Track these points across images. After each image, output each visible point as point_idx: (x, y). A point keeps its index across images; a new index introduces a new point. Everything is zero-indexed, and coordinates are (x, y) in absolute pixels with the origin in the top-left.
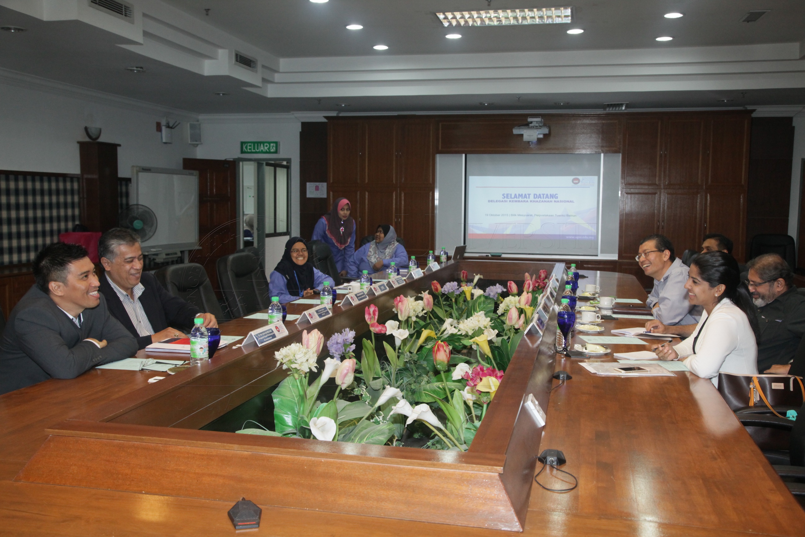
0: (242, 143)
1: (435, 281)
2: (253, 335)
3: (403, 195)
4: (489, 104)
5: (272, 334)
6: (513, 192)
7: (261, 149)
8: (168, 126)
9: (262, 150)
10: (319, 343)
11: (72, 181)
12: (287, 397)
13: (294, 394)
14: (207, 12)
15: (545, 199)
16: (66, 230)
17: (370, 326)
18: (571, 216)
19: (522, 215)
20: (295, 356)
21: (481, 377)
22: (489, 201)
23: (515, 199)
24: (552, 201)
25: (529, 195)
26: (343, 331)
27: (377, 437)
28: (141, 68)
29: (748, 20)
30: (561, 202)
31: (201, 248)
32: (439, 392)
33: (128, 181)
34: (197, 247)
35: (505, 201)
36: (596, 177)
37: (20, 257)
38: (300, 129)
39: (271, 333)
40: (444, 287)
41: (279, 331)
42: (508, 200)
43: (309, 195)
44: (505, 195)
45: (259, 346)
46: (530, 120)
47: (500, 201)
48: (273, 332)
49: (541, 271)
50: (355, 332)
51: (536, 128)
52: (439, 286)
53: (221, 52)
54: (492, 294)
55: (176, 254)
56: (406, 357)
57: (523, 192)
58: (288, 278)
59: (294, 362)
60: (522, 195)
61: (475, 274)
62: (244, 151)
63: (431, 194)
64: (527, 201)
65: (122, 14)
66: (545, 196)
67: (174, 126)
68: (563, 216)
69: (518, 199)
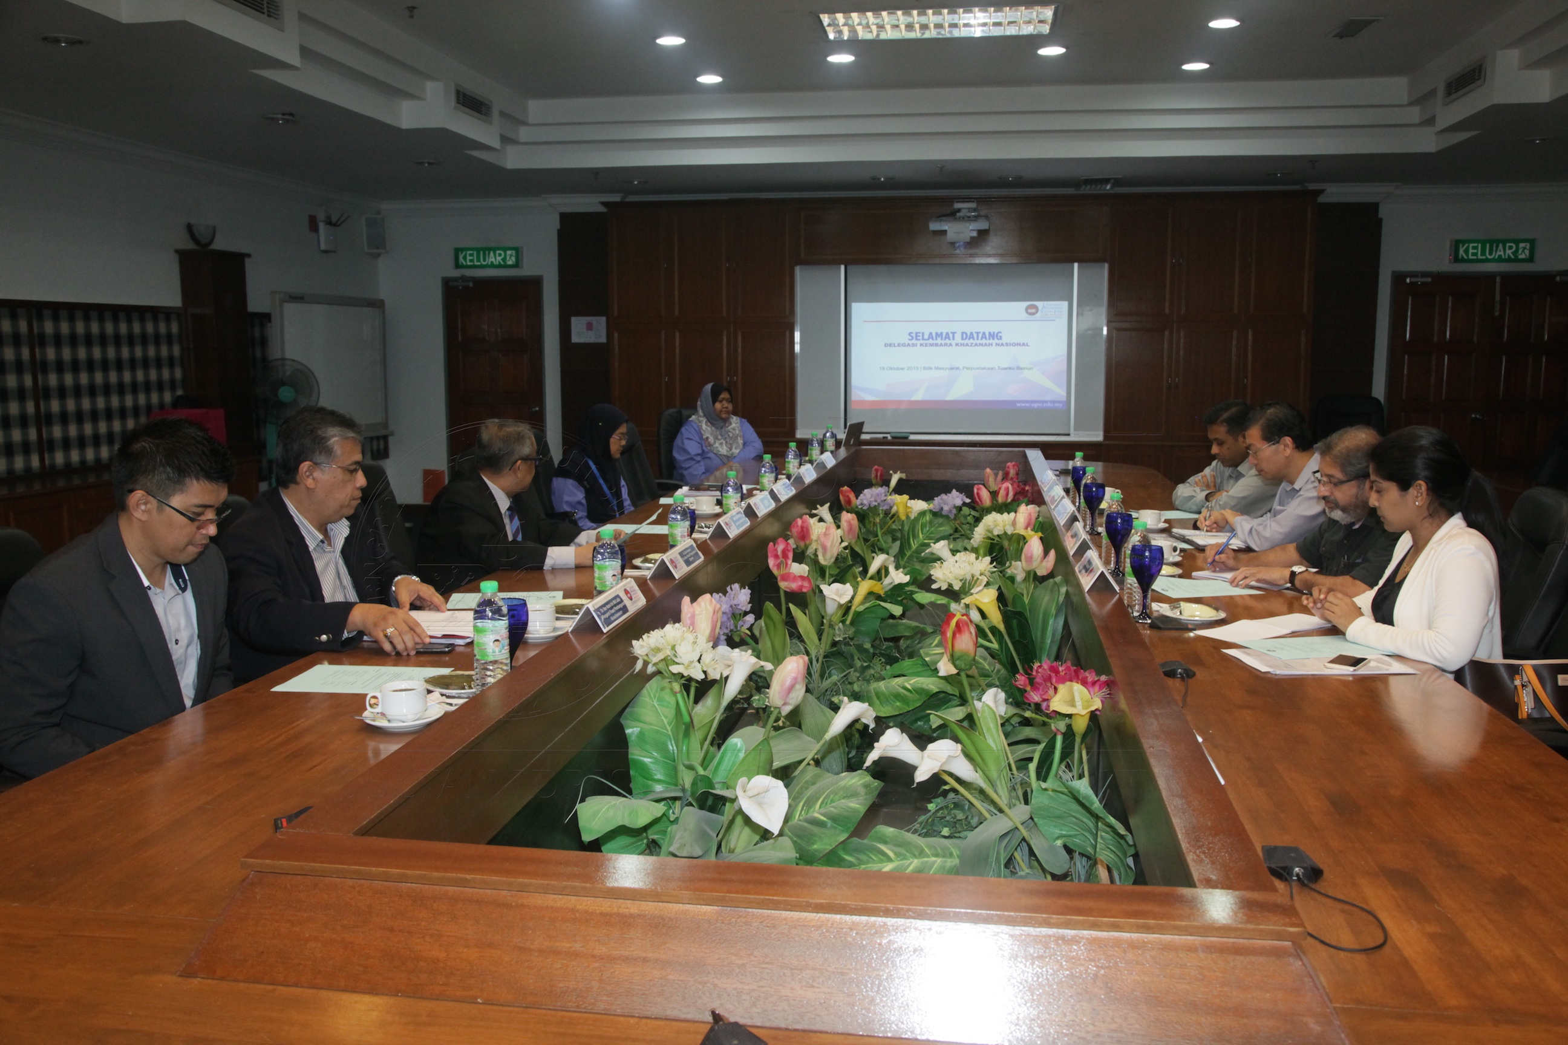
0: (457, 251)
1: (846, 488)
2: (592, 610)
3: (740, 338)
4: (887, 179)
5: (621, 606)
6: (927, 329)
7: (491, 260)
8: (329, 223)
9: (492, 262)
10: (715, 620)
11: (168, 320)
12: (651, 724)
13: (663, 718)
14: (411, 11)
15: (979, 341)
16: (162, 406)
17: (779, 579)
18: (1024, 368)
19: (943, 369)
20: (676, 649)
21: (1056, 685)
22: (886, 345)
23: (931, 341)
24: (992, 345)
25: (954, 333)
26: (728, 589)
27: (843, 801)
28: (291, 114)
29: (1340, 36)
30: (1007, 344)
32: (906, 696)
33: (265, 318)
35: (913, 345)
36: (1065, 304)
37: (82, 455)
38: (556, 225)
39: (619, 603)
40: (859, 498)
41: (631, 599)
42: (919, 342)
43: (575, 339)
44: (914, 335)
45: (605, 631)
46: (957, 206)
47: (904, 345)
48: (622, 601)
49: (1009, 464)
50: (750, 591)
51: (969, 219)
52: (852, 496)
53: (430, 86)
54: (946, 508)
56: (837, 632)
57: (944, 328)
58: (588, 486)
59: (673, 660)
60: (942, 333)
61: (891, 472)
62: (460, 264)
63: (787, 333)
64: (951, 345)
65: (263, 13)
66: (980, 335)
67: (339, 223)
68: (1010, 368)
69: (935, 342)
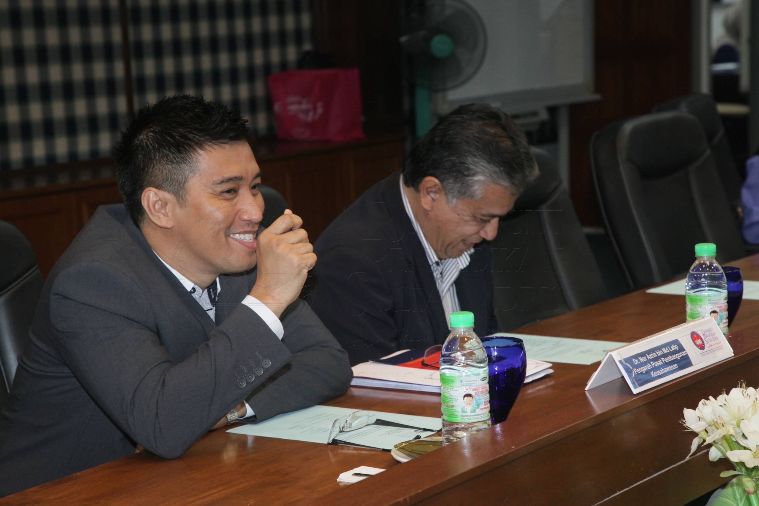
2: (616, 359)
5: (678, 356)
20: (742, 425)
31: (597, 97)
34: (590, 96)
37: (73, 144)
39: (675, 352)
41: (702, 347)
45: (635, 391)
48: (681, 349)
55: (534, 114)
59: (737, 442)
